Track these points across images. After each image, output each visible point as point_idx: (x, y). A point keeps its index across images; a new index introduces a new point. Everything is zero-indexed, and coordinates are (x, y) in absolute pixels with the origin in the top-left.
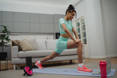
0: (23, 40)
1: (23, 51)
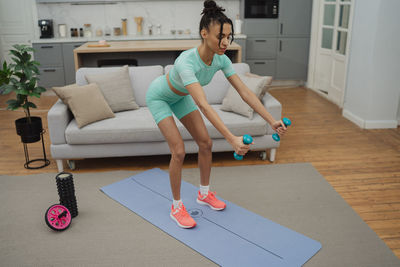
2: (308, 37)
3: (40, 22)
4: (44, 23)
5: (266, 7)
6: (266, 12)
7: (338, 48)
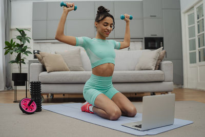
0: (56, 53)
1: (46, 71)
2: (182, 59)
3: (34, 51)
4: (36, 52)
5: (156, 43)
6: (156, 46)
7: (200, 61)
